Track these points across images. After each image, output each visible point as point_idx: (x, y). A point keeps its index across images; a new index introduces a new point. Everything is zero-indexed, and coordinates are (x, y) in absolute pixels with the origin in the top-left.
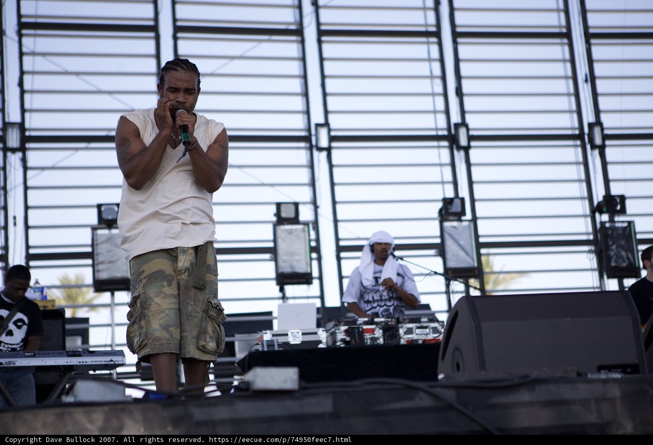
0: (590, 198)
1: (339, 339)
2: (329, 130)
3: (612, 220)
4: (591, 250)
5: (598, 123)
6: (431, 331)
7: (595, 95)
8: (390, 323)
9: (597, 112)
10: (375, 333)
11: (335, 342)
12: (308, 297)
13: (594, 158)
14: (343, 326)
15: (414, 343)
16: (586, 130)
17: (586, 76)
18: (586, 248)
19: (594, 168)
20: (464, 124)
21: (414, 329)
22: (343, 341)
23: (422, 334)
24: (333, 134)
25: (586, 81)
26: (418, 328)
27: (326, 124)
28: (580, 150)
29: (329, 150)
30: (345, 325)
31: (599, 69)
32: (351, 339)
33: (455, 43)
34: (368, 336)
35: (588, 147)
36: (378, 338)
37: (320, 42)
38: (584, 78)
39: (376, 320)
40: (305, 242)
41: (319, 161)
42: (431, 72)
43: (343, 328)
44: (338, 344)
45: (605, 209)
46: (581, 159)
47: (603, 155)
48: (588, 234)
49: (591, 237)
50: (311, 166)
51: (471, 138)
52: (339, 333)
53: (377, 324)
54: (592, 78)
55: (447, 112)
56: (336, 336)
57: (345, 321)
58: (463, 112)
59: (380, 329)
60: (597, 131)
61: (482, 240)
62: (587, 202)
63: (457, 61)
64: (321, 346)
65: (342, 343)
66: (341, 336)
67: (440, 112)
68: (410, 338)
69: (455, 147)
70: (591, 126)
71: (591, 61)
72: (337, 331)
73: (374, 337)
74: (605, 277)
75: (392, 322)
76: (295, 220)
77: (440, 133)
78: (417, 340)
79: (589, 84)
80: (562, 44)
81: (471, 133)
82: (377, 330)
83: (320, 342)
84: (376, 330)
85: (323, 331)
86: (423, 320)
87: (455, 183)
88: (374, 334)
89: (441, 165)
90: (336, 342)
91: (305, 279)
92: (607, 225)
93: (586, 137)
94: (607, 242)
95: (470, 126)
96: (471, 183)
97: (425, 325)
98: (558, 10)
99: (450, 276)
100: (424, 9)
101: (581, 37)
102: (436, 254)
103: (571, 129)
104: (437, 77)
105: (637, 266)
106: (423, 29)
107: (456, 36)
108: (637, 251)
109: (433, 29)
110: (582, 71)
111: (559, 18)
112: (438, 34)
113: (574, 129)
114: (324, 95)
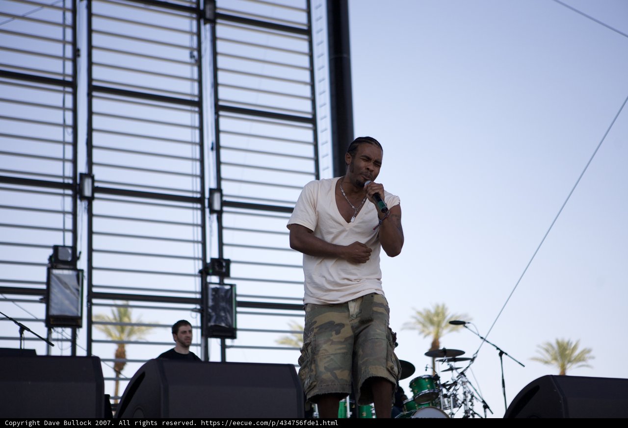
0: (204, 258)
3: (221, 283)
4: (196, 308)
5: (219, 190)
7: (219, 163)
9: (219, 179)
13: (212, 222)
16: (207, 195)
17: (213, 144)
18: (192, 306)
19: (211, 231)
20: (90, 175)
25: (212, 149)
28: (199, 213)
31: (224, 140)
33: (90, 97)
35: (207, 211)
38: (210, 146)
42: (64, 121)
45: (211, 271)
46: (199, 221)
47: (220, 220)
48: (196, 293)
49: (198, 296)
51: (95, 190)
54: (217, 147)
55: (75, 161)
58: (90, 163)
60: (217, 196)
61: (95, 290)
62: (200, 262)
63: (90, 113)
67: (68, 160)
69: (78, 196)
70: (212, 191)
71: (218, 132)
77: (66, 181)
79: (215, 152)
80: (194, 112)
81: (96, 184)
87: (75, 232)
89: (64, 213)
93: (206, 202)
95: (96, 178)
96: (90, 233)
98: (192, 80)
99: (52, 323)
100: (64, 58)
101: (211, 107)
102: (41, 301)
103: (193, 192)
104: (68, 126)
105: (234, 326)
106: (60, 78)
107: (92, 88)
108: (236, 312)
109: (69, 79)
110: (209, 139)
111: (192, 87)
112: (73, 85)
113: (196, 192)
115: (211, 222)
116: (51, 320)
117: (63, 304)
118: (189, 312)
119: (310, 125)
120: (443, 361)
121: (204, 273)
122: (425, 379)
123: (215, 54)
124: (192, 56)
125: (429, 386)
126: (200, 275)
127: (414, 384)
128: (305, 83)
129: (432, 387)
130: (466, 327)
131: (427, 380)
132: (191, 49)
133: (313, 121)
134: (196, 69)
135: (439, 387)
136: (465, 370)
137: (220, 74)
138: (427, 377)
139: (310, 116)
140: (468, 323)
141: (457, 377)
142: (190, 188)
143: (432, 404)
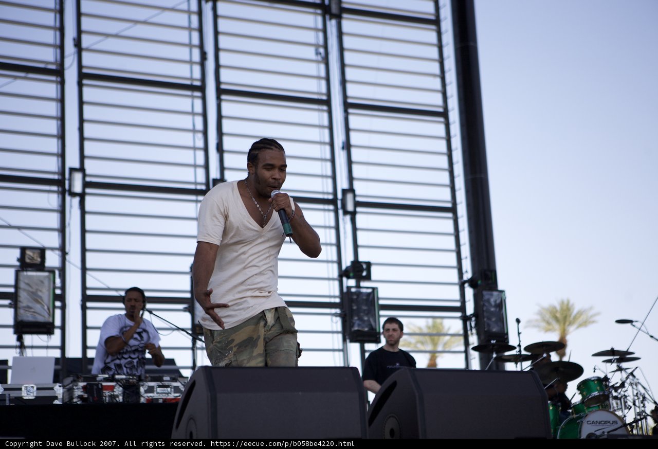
0: (339, 262)
1: (77, 395)
2: (84, 175)
3: (358, 286)
4: (337, 313)
5: (351, 190)
6: (173, 390)
7: (350, 163)
8: (131, 381)
9: (351, 179)
10: (115, 390)
11: (71, 398)
12: (47, 347)
14: (82, 382)
15: (154, 402)
16: (340, 196)
17: (343, 143)
18: (333, 311)
19: (345, 233)
20: (222, 179)
21: (155, 387)
22: (80, 397)
23: (164, 393)
24: (88, 179)
25: (343, 148)
26: (160, 386)
27: (82, 169)
28: (332, 215)
29: (82, 196)
30: (84, 381)
31: (355, 138)
32: (88, 396)
33: (219, 100)
34: (107, 393)
35: (341, 212)
36: (117, 396)
37: (80, 85)
38: (341, 145)
39: (117, 377)
40: (49, 290)
41: (71, 206)
42: (194, 126)
43: (81, 384)
44: (75, 400)
45: (351, 275)
46: (333, 223)
47: (353, 221)
48: (335, 297)
49: (337, 300)
50: (62, 211)
52: (77, 389)
53: (117, 381)
54: (347, 146)
55: (207, 167)
56: (73, 391)
57: (84, 377)
58: (222, 168)
59: (120, 386)
60: (349, 197)
62: (335, 266)
63: (220, 117)
64: (56, 402)
65: (79, 399)
66: (78, 392)
68: (151, 396)
70: (344, 192)
71: (348, 130)
72: (75, 388)
73: (114, 395)
74: (348, 341)
75: (133, 380)
76: (41, 267)
77: (199, 187)
78: (157, 399)
79: (345, 151)
80: (322, 110)
82: (118, 386)
83: (56, 398)
84: (116, 387)
85: (60, 386)
86: (165, 378)
88: (113, 391)
90: (73, 399)
91: (46, 328)
92: (353, 290)
93: (339, 203)
94: (351, 306)
97: (166, 383)
98: (319, 78)
99: (198, 332)
100: (191, 62)
101: (340, 105)
102: (185, 310)
103: (323, 193)
104: (199, 131)
105: (378, 331)
106: (188, 82)
107: (220, 92)
108: (379, 316)
109: (198, 83)
110: (339, 139)
111: (319, 85)
112: (202, 89)
113: (328, 193)
114: (82, 139)
115: (345, 223)
116: (197, 328)
118: (329, 317)
119: (442, 119)
120: (611, 362)
121: (344, 274)
122: (594, 380)
123: (342, 49)
124: (318, 53)
125: (598, 388)
126: (337, 278)
127: (582, 386)
128: (434, 75)
129: (602, 389)
130: (634, 326)
131: (596, 382)
132: (317, 46)
133: (445, 114)
134: (322, 67)
135: (608, 389)
136: (634, 370)
137: (348, 71)
138: (596, 378)
139: (441, 110)
140: (636, 321)
141: (626, 378)
142: (320, 190)
143: (602, 406)
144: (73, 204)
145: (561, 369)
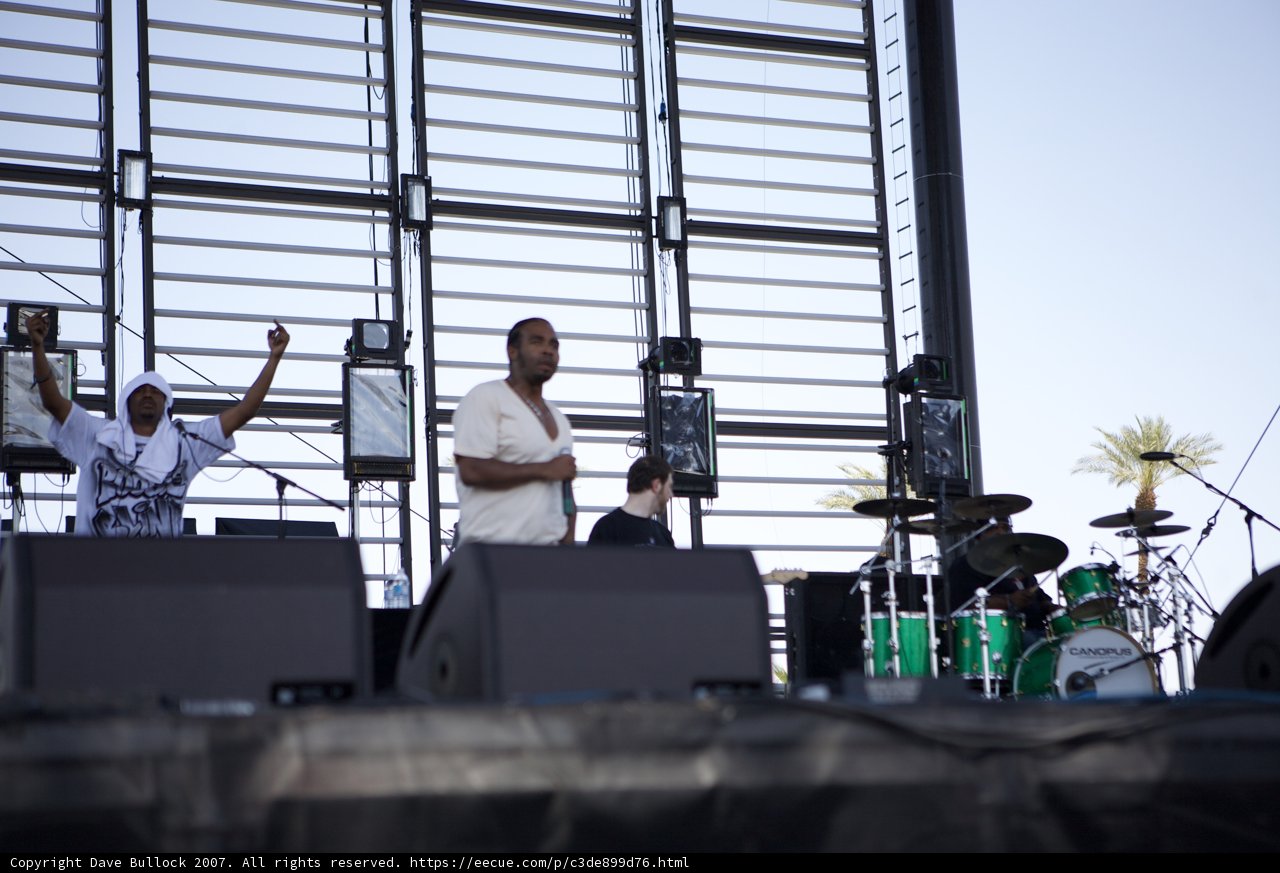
0: (652, 339)
2: (150, 166)
4: (634, 438)
5: (678, 199)
7: (676, 146)
9: (677, 176)
13: (666, 266)
16: (655, 213)
17: (663, 105)
18: (628, 434)
19: (665, 283)
20: (422, 177)
24: (156, 174)
25: (662, 117)
27: (145, 154)
28: (640, 247)
29: (145, 207)
33: (417, 20)
35: (656, 241)
38: (658, 112)
41: (124, 227)
42: (369, 71)
45: (662, 364)
46: (641, 265)
47: (681, 262)
48: (634, 407)
49: (638, 414)
50: (107, 236)
51: (433, 207)
54: (672, 114)
55: (392, 153)
58: (422, 155)
60: (674, 213)
61: (440, 405)
62: (646, 346)
63: (419, 54)
67: (379, 151)
69: (401, 222)
70: (663, 202)
71: (672, 81)
77: (377, 192)
79: (667, 124)
80: (625, 42)
81: (435, 196)
87: (397, 291)
89: (375, 255)
92: (665, 394)
94: (661, 426)
95: (435, 184)
96: (428, 294)
99: (357, 472)
101: (658, 32)
102: (334, 430)
104: (377, 82)
105: (712, 473)
107: (421, 3)
108: (716, 445)
110: (655, 100)
113: (634, 206)
114: (145, 95)
115: (664, 265)
116: (355, 465)
117: (377, 434)
119: (862, 61)
120: (1126, 535)
121: (650, 368)
122: (1089, 571)
125: (1097, 585)
126: (641, 371)
127: (1066, 582)
129: (1105, 587)
130: (1176, 465)
131: (1094, 574)
133: (867, 50)
135: (1119, 588)
136: (1174, 551)
138: (1094, 567)
139: (861, 42)
140: (1182, 456)
141: (1158, 567)
143: (1107, 620)
144: (128, 222)
145: (1025, 549)
